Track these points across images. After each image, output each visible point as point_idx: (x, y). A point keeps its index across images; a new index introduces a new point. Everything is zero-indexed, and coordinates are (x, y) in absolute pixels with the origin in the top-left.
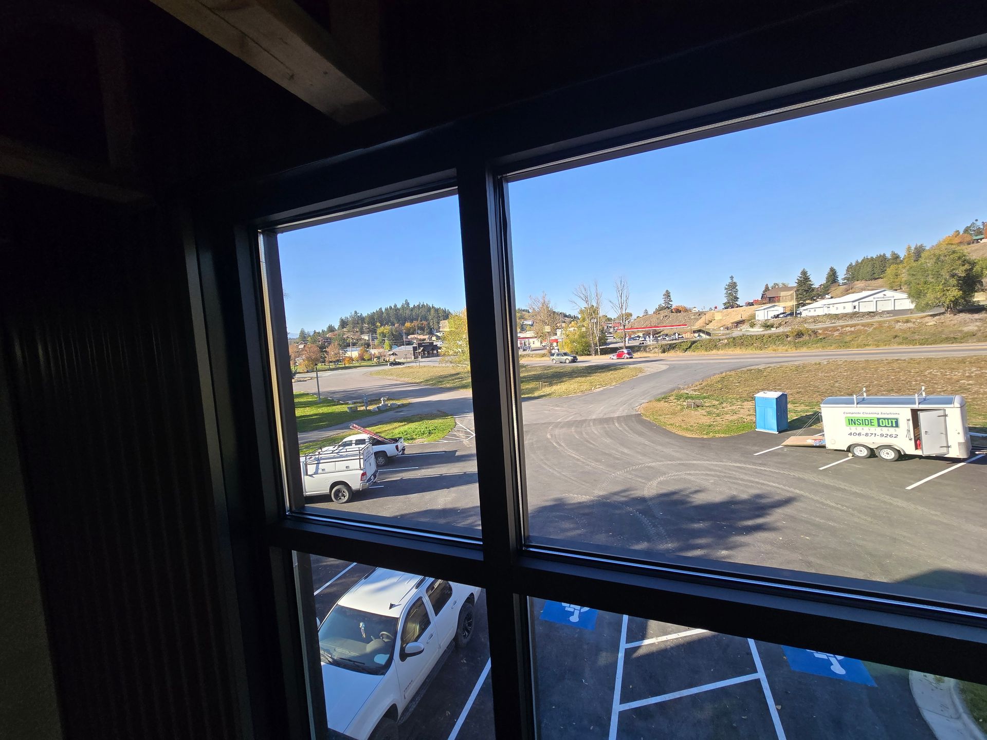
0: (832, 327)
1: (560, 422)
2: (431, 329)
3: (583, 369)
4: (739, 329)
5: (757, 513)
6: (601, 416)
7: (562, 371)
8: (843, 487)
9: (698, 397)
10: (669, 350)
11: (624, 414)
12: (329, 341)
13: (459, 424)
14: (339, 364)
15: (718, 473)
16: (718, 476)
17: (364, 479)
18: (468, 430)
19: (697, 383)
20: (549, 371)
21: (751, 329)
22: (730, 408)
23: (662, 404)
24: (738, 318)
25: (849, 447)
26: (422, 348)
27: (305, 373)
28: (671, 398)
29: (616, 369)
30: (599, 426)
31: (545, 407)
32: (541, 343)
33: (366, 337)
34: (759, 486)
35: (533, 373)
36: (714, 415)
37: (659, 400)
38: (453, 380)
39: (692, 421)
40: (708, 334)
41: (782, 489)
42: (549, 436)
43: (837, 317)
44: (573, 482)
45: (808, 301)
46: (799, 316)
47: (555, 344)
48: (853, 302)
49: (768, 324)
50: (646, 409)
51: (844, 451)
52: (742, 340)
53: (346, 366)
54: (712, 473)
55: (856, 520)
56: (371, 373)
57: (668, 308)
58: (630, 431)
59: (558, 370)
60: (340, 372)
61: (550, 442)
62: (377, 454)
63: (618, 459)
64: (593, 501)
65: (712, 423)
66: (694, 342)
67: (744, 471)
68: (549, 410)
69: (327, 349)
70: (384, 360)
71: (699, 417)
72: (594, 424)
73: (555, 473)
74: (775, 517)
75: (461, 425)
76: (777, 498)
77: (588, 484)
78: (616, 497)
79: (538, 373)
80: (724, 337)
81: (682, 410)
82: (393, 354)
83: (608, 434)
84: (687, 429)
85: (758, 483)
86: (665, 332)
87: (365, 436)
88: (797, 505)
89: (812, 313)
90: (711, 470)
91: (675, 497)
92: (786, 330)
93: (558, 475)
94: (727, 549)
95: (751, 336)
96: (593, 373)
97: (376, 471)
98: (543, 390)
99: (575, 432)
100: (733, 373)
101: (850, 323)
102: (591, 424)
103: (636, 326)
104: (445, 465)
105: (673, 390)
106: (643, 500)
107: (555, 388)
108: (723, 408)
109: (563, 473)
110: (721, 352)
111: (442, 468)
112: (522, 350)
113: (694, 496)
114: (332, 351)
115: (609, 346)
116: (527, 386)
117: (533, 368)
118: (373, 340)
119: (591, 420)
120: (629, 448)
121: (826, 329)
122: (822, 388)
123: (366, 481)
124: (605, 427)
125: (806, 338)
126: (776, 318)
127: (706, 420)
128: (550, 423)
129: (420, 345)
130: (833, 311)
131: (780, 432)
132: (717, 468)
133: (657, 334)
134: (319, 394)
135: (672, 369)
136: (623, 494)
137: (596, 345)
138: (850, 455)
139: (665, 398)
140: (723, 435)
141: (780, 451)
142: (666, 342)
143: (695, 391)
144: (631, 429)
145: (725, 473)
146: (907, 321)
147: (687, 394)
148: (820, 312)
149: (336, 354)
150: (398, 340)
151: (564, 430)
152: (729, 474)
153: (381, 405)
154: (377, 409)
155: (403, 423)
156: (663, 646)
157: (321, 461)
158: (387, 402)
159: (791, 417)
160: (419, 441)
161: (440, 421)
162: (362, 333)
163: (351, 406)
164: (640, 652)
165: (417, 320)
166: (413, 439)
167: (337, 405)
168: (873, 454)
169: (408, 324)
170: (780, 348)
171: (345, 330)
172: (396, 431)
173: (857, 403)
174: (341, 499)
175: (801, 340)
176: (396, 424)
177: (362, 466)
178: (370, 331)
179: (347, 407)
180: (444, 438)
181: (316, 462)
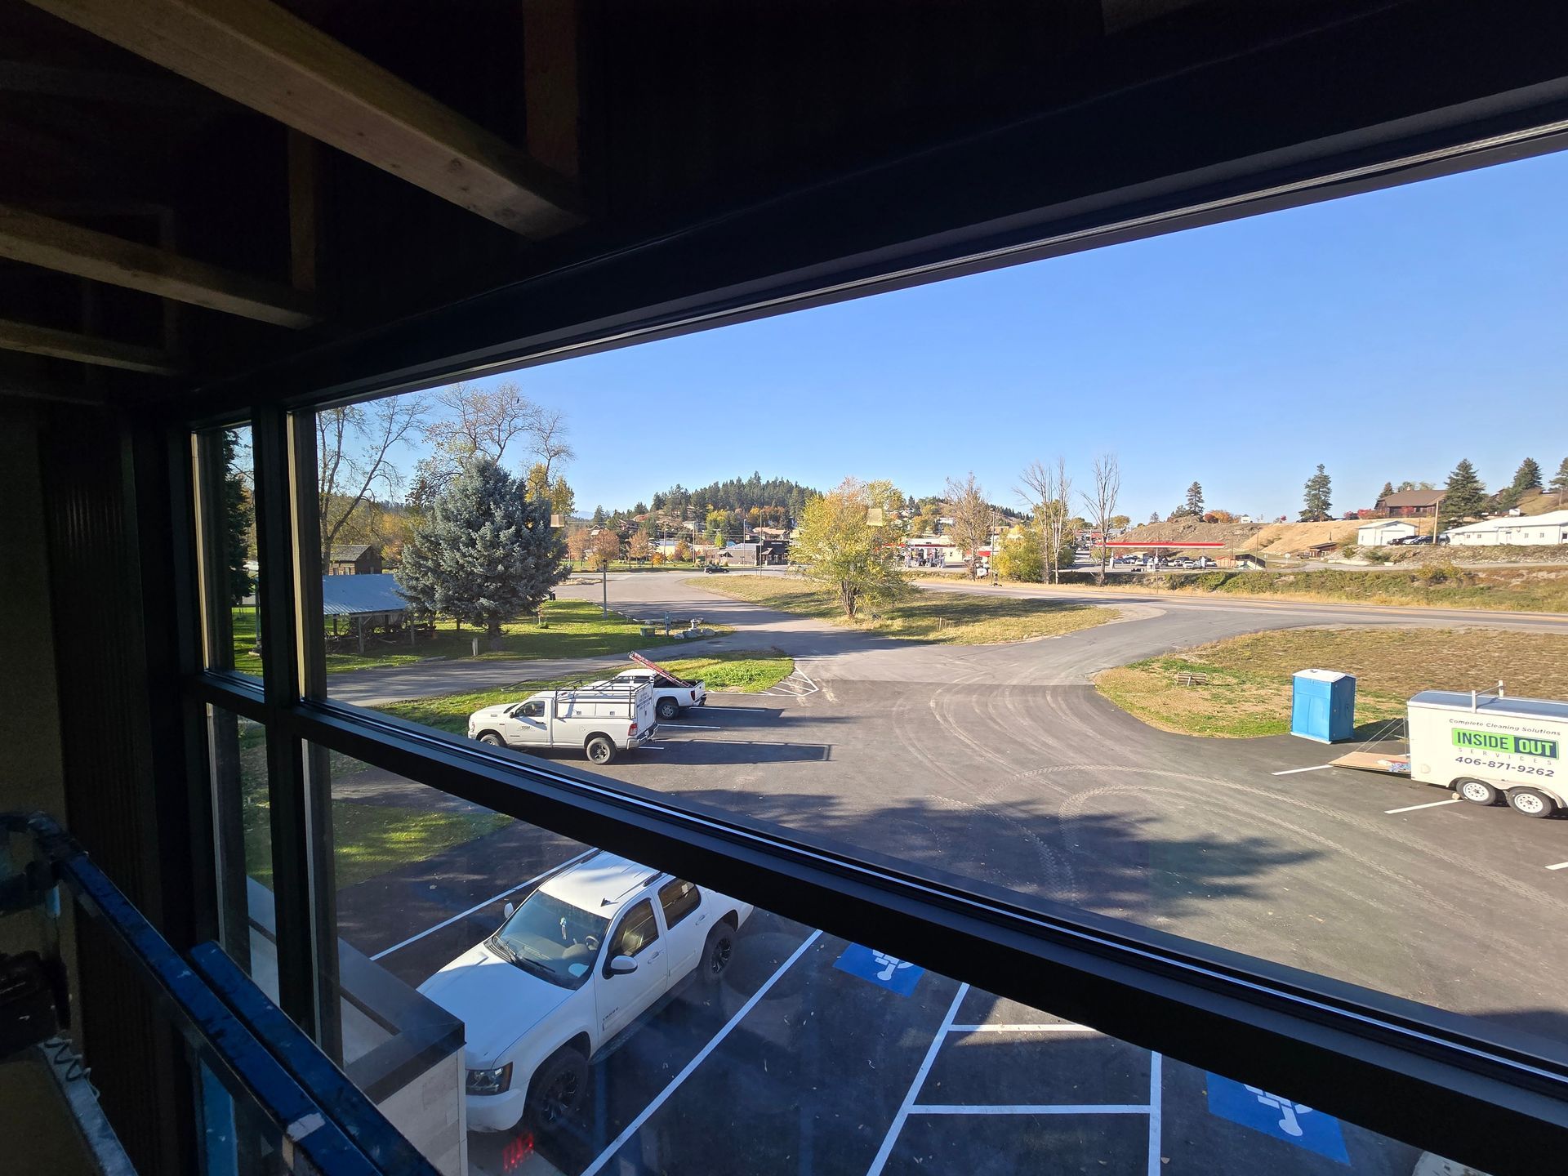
0: (1507, 569)
1: (957, 685)
2: (790, 520)
3: (1018, 604)
4: (1322, 559)
5: (1243, 868)
6: (1027, 682)
7: (982, 603)
8: (1420, 848)
9: (1203, 669)
10: (1182, 585)
11: (1067, 683)
12: (635, 527)
13: (799, 671)
14: (645, 563)
15: (1197, 796)
16: (1196, 801)
17: (635, 733)
18: (810, 682)
19: (1208, 645)
20: (962, 602)
21: (1346, 561)
22: (1255, 692)
23: (1137, 673)
24: (1324, 540)
25: (1455, 782)
26: (770, 549)
27: (594, 572)
28: (1155, 665)
29: (1073, 609)
30: (1018, 698)
31: (941, 657)
32: (964, 556)
33: (690, 526)
34: (1263, 826)
35: (934, 603)
36: (1223, 701)
37: (1132, 667)
38: (807, 602)
39: (1181, 707)
40: (1261, 562)
41: (1304, 837)
42: (932, 704)
43: (1522, 551)
44: (949, 779)
45: (1466, 519)
46: (1444, 543)
47: (985, 559)
48: (1560, 525)
49: (1380, 554)
50: (1106, 679)
51: (1444, 787)
52: (1323, 580)
53: (654, 566)
54: (1188, 794)
55: (1424, 905)
56: (688, 582)
57: (1195, 513)
58: (1068, 712)
59: (976, 602)
60: (644, 575)
61: (932, 713)
62: (662, 701)
63: (1033, 752)
64: (971, 811)
65: (1215, 714)
66: (1232, 575)
67: (1244, 798)
68: (945, 664)
69: (630, 540)
70: (711, 563)
71: (1198, 702)
72: (1011, 694)
73: (926, 761)
74: (1274, 878)
75: (801, 673)
76: (1288, 848)
77: (971, 785)
78: (1011, 810)
79: (943, 603)
80: (1289, 571)
81: (1168, 687)
82: (725, 555)
83: (1029, 712)
84: (1168, 719)
85: (1262, 820)
86: (1185, 554)
87: (649, 672)
88: (1322, 865)
89: (1474, 541)
90: (1186, 789)
91: (1109, 824)
92: (1411, 568)
93: (929, 765)
94: (1169, 915)
95: (1342, 573)
96: (1033, 612)
97: (654, 725)
98: (944, 630)
99: (977, 702)
100: (1277, 634)
101: (1550, 563)
102: (1007, 693)
103: (1133, 540)
104: (760, 728)
105: (1160, 652)
106: (1054, 820)
107: (964, 630)
108: (1243, 691)
109: (938, 764)
110: (1279, 596)
111: (754, 733)
112: (929, 564)
113: (1143, 826)
114: (637, 542)
115: (1076, 571)
116: (920, 623)
117: (936, 594)
118: (700, 531)
119: (1007, 687)
120: (1057, 738)
121: (1496, 572)
122: (1442, 676)
123: (636, 737)
124: (1028, 701)
125: (1451, 584)
126: (1397, 544)
127: (1207, 708)
128: (939, 685)
129: (767, 544)
130: (1517, 539)
131: (1334, 741)
132: (1198, 787)
133: (1170, 556)
134: (605, 604)
135: (1171, 616)
136: (1023, 808)
137: (1052, 566)
138: (1456, 796)
139: (1144, 664)
140: (1227, 736)
141: (1322, 774)
142: (1181, 572)
143: (1201, 657)
144: (1071, 709)
145: (1209, 796)
147: (1185, 661)
148: (1489, 540)
149: (642, 548)
150: (735, 533)
151: (960, 698)
152: (1217, 799)
153: (689, 630)
154: (682, 636)
155: (716, 661)
156: (1009, 1038)
157: (577, 700)
158: (699, 627)
159: (1360, 718)
160: (732, 689)
161: (772, 663)
162: (685, 519)
163: (647, 627)
164: (971, 1040)
165: (769, 504)
166: (723, 685)
167: (628, 624)
168: (1500, 799)
169: (754, 511)
170: (1397, 599)
171: (660, 512)
172: (703, 671)
173: (1477, 707)
174: (598, 757)
175: (1440, 587)
176: (705, 661)
177: (632, 714)
178: (698, 517)
179: (642, 629)
180: (770, 689)
181: (570, 701)
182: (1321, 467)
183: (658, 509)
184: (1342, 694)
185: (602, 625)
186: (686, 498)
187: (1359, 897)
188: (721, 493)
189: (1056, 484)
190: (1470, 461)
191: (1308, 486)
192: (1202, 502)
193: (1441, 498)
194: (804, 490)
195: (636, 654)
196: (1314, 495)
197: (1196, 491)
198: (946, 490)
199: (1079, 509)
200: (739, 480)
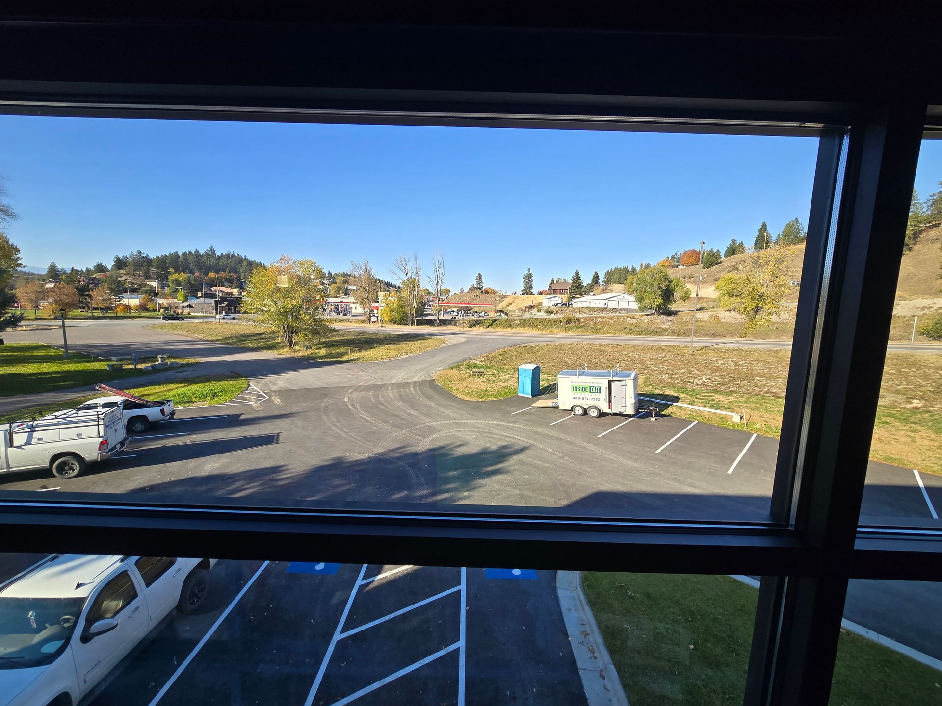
0: (589, 317)
1: (361, 386)
2: (242, 283)
3: (395, 337)
4: (530, 313)
5: (499, 460)
6: (400, 381)
7: (375, 337)
8: (561, 437)
9: (483, 367)
10: (474, 325)
11: (421, 380)
12: (96, 283)
13: (253, 386)
14: (107, 311)
15: (480, 430)
16: (480, 432)
17: (104, 448)
18: (262, 393)
19: (485, 355)
20: (363, 337)
21: (538, 314)
22: (504, 377)
23: (454, 372)
24: (530, 304)
25: (572, 408)
26: (226, 303)
27: (51, 319)
28: (463, 367)
29: (423, 339)
30: (396, 390)
31: (352, 371)
32: (363, 309)
33: (153, 284)
34: (507, 439)
35: (346, 338)
36: (491, 382)
37: (452, 369)
38: (258, 340)
39: (473, 387)
40: (506, 314)
41: (522, 441)
42: (346, 399)
43: (593, 310)
44: (358, 442)
45: (578, 296)
46: (570, 306)
47: (376, 311)
48: (605, 299)
49: (550, 310)
50: (440, 376)
51: (569, 410)
52: (530, 322)
53: (118, 315)
54: (476, 430)
55: (562, 461)
56: (153, 326)
57: (480, 289)
58: (422, 395)
59: (371, 336)
60: (108, 321)
61: (347, 405)
62: (132, 420)
63: (404, 419)
64: (370, 458)
65: (488, 389)
66: (495, 320)
67: (499, 427)
68: (353, 375)
69: (91, 293)
70: (174, 312)
71: (480, 383)
72: (392, 389)
73: (343, 434)
74: (511, 463)
75: (255, 388)
76: (516, 447)
77: (371, 443)
78: (393, 453)
79: (351, 338)
80: (517, 318)
81: (468, 377)
82: (187, 307)
83: (402, 398)
84: (468, 394)
85: (507, 436)
86: (475, 309)
87: (119, 399)
88: (529, 452)
89: (580, 306)
90: (476, 427)
91: (441, 451)
92: (560, 317)
93: (345, 435)
94: (468, 491)
95: (537, 319)
96: (403, 341)
97: (126, 439)
98: (352, 354)
99: (373, 395)
100: (512, 348)
101: (601, 315)
102: (390, 388)
103: (452, 301)
104: (224, 429)
105: (464, 360)
106: (415, 454)
107: (364, 353)
108: (499, 376)
109: (351, 434)
110: (514, 330)
111: (218, 433)
112: (342, 314)
113: (457, 449)
114: (98, 296)
115: (425, 318)
116: (337, 351)
117: (347, 333)
118: (163, 287)
119: (390, 384)
120: (416, 410)
121: (586, 318)
122: (569, 364)
123: (107, 450)
124: (401, 392)
125: (573, 324)
126: (556, 306)
127: (484, 386)
128: (351, 387)
129: (223, 299)
130: (592, 305)
131: (533, 396)
132: (481, 426)
133: (469, 310)
134: (66, 346)
135: (469, 341)
136: (399, 451)
137: (412, 315)
138: (572, 413)
139: (457, 367)
140: (493, 399)
141: (529, 412)
142: (474, 318)
143: (482, 361)
144: (423, 394)
145: (486, 429)
146: (633, 318)
147: (475, 364)
148: (584, 305)
149: (105, 300)
150: (193, 290)
151: (363, 394)
152: (489, 430)
153: (157, 363)
154: (150, 368)
155: (183, 385)
156: (393, 577)
157: (37, 429)
158: (166, 361)
159: (543, 384)
160: (198, 405)
161: (231, 382)
162: (148, 277)
163: (114, 363)
164: (373, 585)
165: (224, 270)
166: (191, 402)
167: (93, 362)
168: (585, 412)
169: (212, 275)
170: (556, 331)
171: (122, 271)
172: (171, 393)
173: (579, 375)
174: (67, 473)
175: (569, 325)
176: (173, 386)
177: (102, 433)
178: (160, 277)
179: (108, 365)
180: (231, 401)
181: (29, 430)
182: (529, 269)
183: (119, 269)
184: (536, 373)
185: (64, 363)
186: (148, 262)
187: (540, 463)
188: (181, 259)
189: (413, 269)
190: (579, 271)
191: (524, 278)
192: (482, 283)
193: (570, 286)
194: (252, 262)
195: (103, 386)
196: (527, 282)
197: (480, 277)
198: (351, 269)
199: (426, 284)
200: (197, 251)
